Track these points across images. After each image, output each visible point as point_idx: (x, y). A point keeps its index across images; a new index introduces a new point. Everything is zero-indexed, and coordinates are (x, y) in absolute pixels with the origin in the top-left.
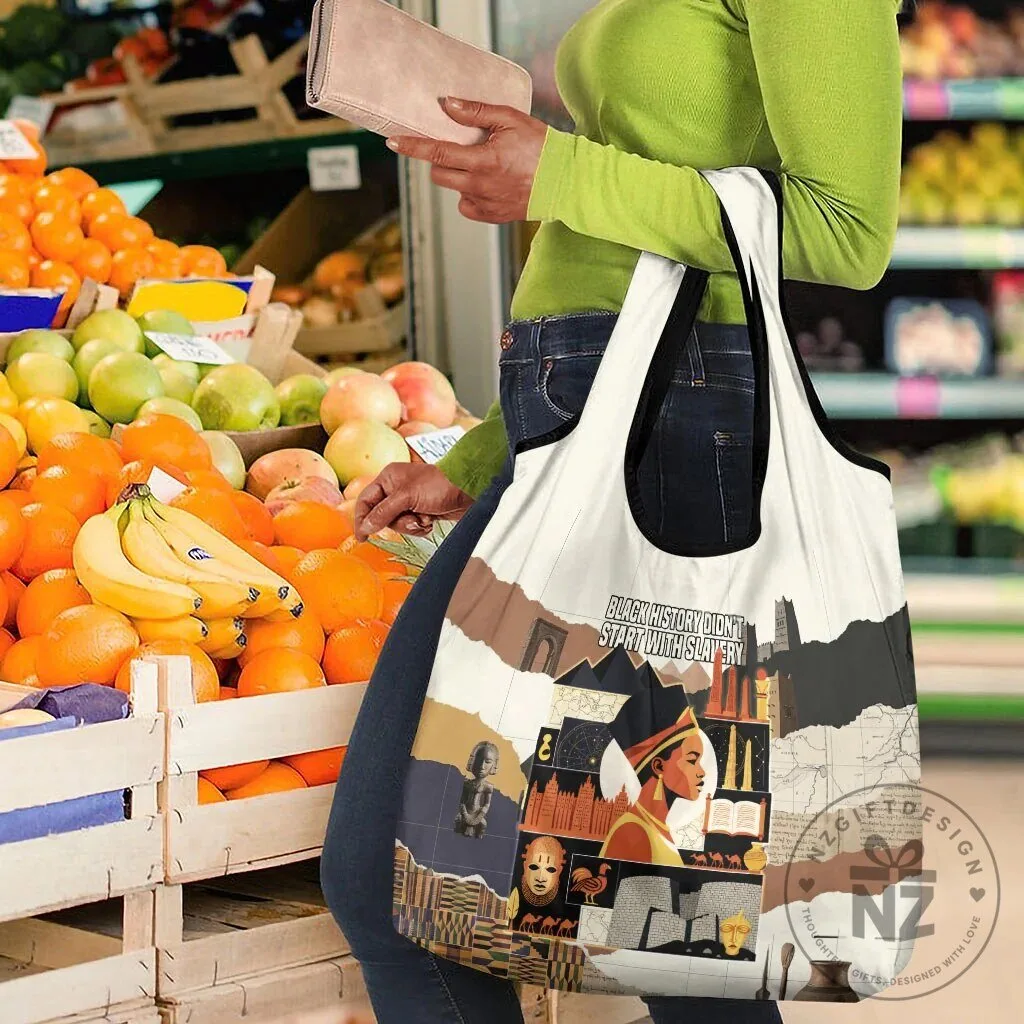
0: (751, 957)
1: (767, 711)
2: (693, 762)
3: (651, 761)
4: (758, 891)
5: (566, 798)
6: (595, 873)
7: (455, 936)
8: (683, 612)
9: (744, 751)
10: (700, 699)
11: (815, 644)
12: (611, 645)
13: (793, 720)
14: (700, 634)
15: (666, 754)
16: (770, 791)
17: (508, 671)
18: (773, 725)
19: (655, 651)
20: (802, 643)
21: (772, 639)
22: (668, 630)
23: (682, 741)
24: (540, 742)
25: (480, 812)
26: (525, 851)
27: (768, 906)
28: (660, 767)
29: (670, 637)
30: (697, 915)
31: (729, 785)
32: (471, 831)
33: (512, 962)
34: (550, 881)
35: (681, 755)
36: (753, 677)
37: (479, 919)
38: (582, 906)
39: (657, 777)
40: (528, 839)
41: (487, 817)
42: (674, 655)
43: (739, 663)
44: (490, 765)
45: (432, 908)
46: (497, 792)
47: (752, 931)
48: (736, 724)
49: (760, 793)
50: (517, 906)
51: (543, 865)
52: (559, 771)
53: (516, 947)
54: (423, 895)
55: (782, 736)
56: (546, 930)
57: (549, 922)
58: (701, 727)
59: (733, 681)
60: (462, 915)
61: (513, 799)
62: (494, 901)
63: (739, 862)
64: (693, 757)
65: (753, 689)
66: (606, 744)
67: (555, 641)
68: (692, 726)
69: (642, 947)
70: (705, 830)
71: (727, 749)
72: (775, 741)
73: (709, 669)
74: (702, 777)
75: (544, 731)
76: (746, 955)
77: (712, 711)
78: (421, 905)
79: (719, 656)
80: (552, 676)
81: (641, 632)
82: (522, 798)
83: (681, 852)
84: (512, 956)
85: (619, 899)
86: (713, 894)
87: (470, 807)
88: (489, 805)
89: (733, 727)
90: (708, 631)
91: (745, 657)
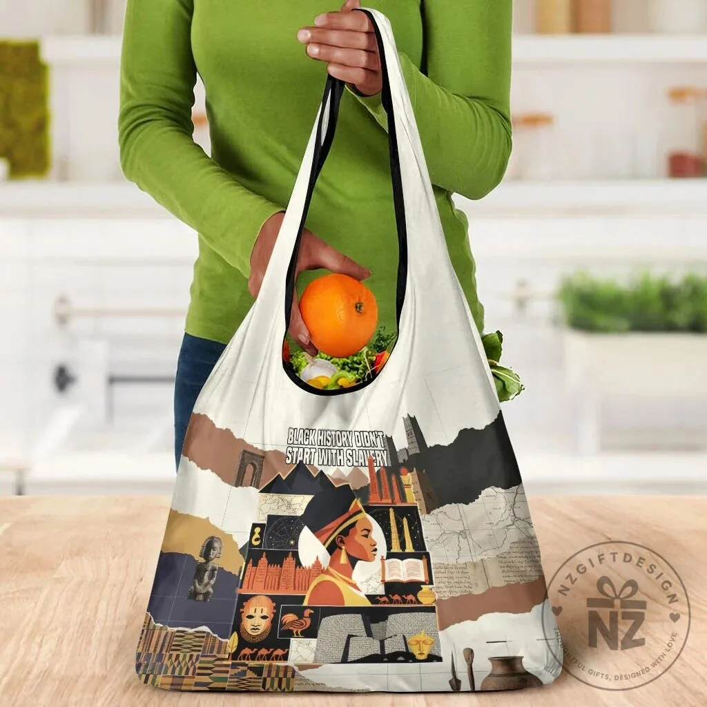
0: (439, 659)
1: (413, 496)
2: (366, 536)
3: (334, 539)
4: (433, 618)
5: (274, 569)
6: (301, 616)
7: (181, 669)
8: (338, 433)
9: (403, 526)
10: (364, 492)
11: (437, 447)
12: (294, 462)
13: (434, 501)
14: (355, 447)
15: (346, 532)
16: (428, 551)
17: (227, 488)
18: (420, 505)
19: (325, 463)
20: (429, 447)
21: (406, 446)
22: (332, 447)
23: (355, 522)
24: (252, 533)
25: (206, 585)
26: (243, 607)
27: (444, 626)
28: (342, 542)
29: (334, 452)
30: (387, 637)
31: (396, 548)
32: (201, 597)
33: (230, 682)
34: (263, 625)
35: (356, 532)
36: (398, 475)
37: (202, 656)
38: (292, 639)
39: (341, 549)
40: (245, 599)
41: (213, 587)
42: (339, 464)
43: (386, 465)
44: (215, 552)
45: (164, 652)
46: (221, 569)
47: (436, 643)
48: (392, 507)
49: (421, 552)
50: (236, 643)
51: (258, 614)
52: (267, 551)
53: (232, 672)
54: (157, 644)
55: (428, 512)
56: (261, 658)
57: (264, 652)
58: (367, 512)
59: (384, 478)
60: (188, 655)
61: (233, 573)
62: (217, 642)
63: (414, 599)
64: (366, 532)
65: (400, 482)
66: (300, 531)
67: (255, 463)
68: (360, 512)
69: (345, 660)
70: (383, 581)
71: (389, 525)
72: (423, 517)
73: (366, 471)
74: (375, 545)
75: (255, 526)
76: (434, 658)
77: (374, 500)
78: (155, 651)
79: (371, 462)
80: (258, 488)
81: (313, 451)
82: (240, 572)
83: (368, 596)
84: (230, 678)
85: (321, 632)
86: (398, 623)
87: (201, 581)
88: (215, 579)
89: (391, 510)
90: (360, 444)
91: (389, 459)
